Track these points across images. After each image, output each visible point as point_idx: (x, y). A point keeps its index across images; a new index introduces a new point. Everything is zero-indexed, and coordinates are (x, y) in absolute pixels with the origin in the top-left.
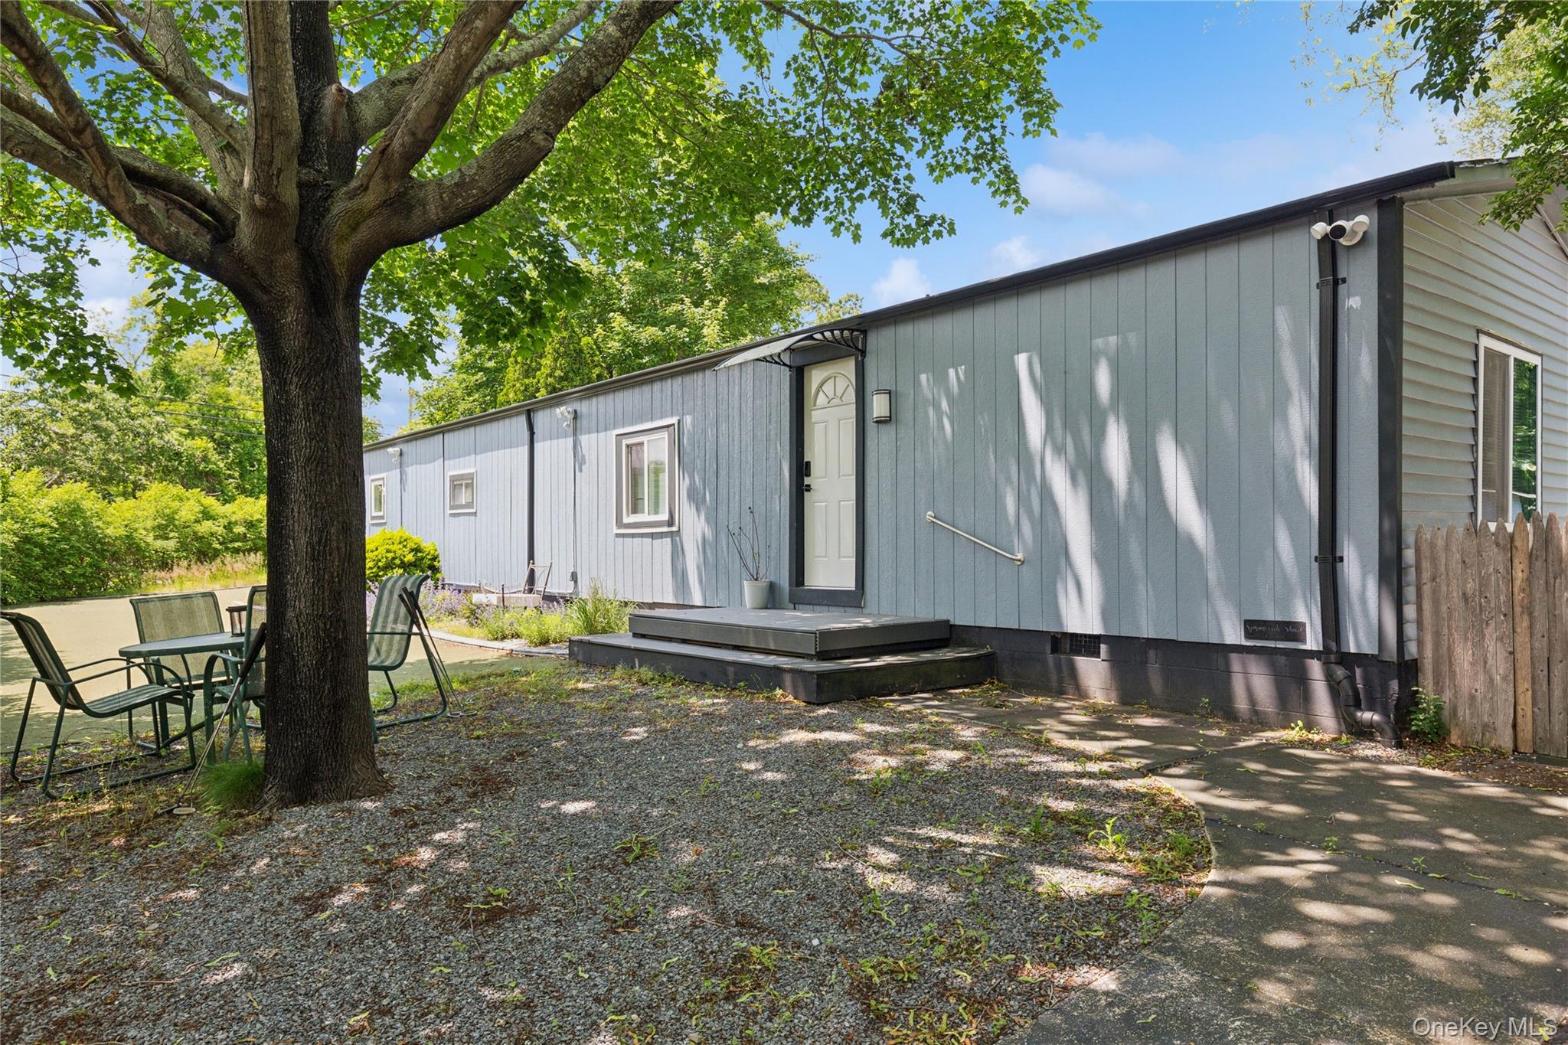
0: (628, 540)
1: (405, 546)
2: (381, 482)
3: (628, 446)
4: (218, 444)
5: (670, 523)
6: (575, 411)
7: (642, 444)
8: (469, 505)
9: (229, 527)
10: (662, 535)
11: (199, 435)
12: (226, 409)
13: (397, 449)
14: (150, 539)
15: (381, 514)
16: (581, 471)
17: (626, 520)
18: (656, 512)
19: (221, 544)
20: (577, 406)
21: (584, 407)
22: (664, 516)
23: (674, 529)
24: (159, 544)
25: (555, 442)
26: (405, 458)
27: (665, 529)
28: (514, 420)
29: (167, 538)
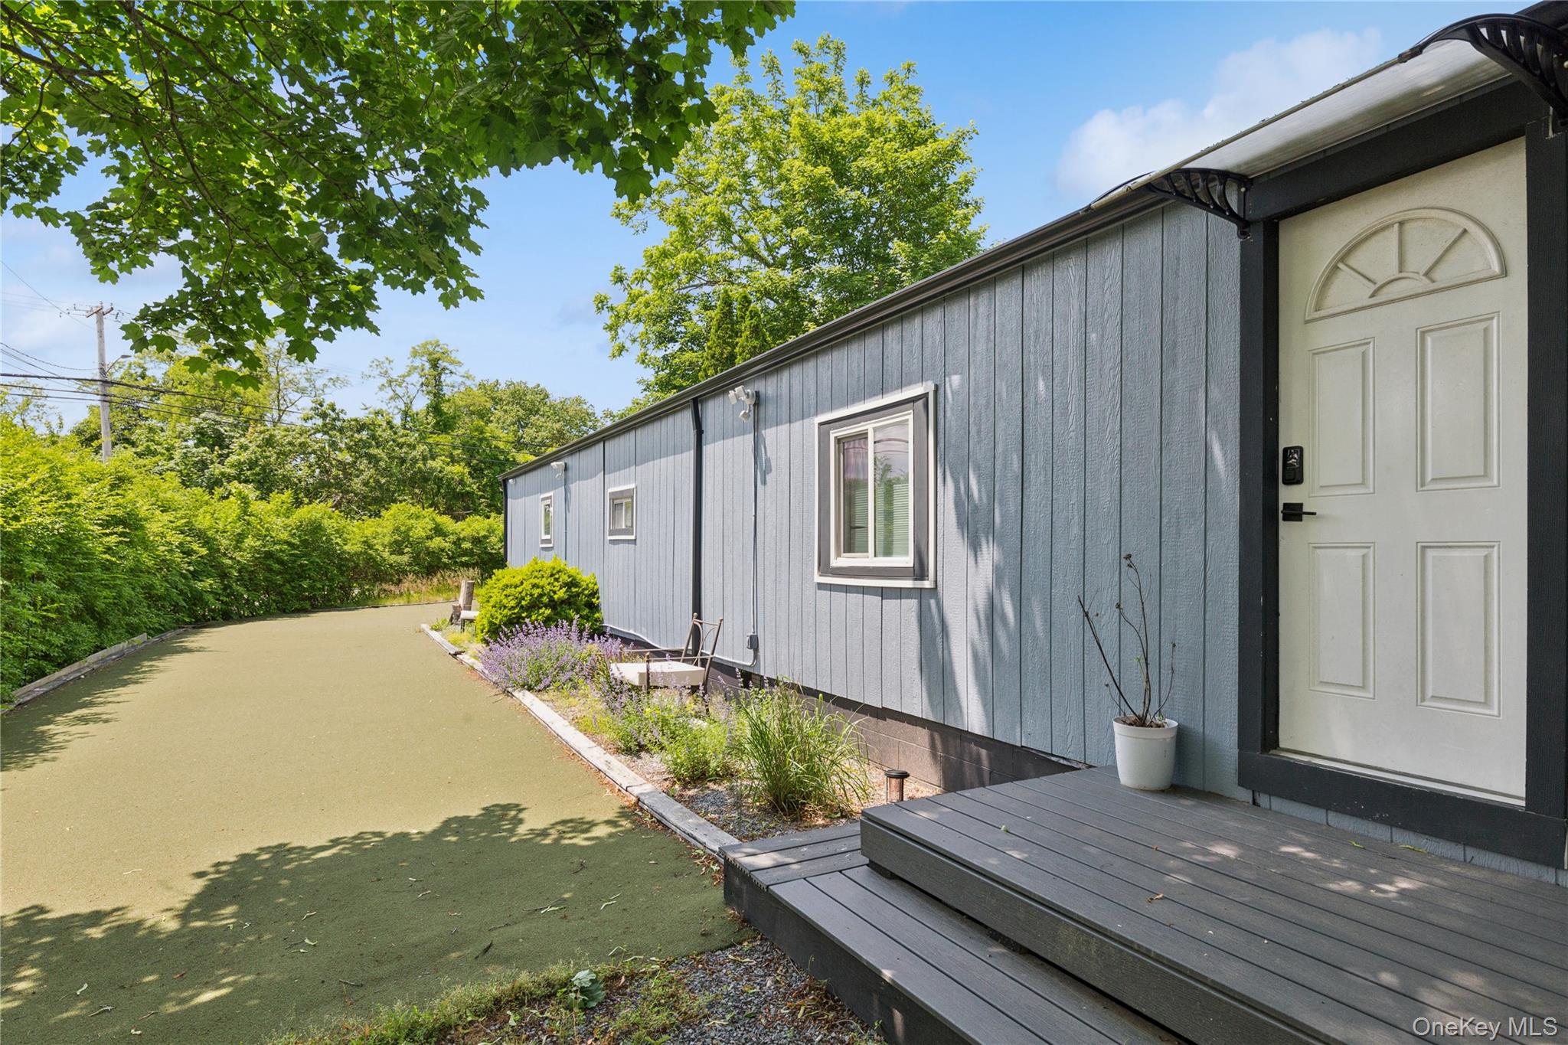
0: (839, 596)
1: (557, 580)
2: (548, 502)
3: (838, 440)
4: (475, 470)
5: (919, 571)
6: (757, 394)
7: (863, 436)
8: (628, 531)
9: (457, 543)
10: (900, 593)
11: (458, 462)
12: (481, 440)
13: (561, 463)
14: (386, 555)
15: (548, 537)
16: (764, 483)
17: (836, 562)
18: (888, 552)
19: (449, 558)
20: (759, 386)
21: (769, 387)
22: (907, 561)
23: (927, 584)
24: (394, 558)
25: (728, 442)
26: (570, 473)
27: (908, 584)
28: (679, 417)
29: (403, 554)
